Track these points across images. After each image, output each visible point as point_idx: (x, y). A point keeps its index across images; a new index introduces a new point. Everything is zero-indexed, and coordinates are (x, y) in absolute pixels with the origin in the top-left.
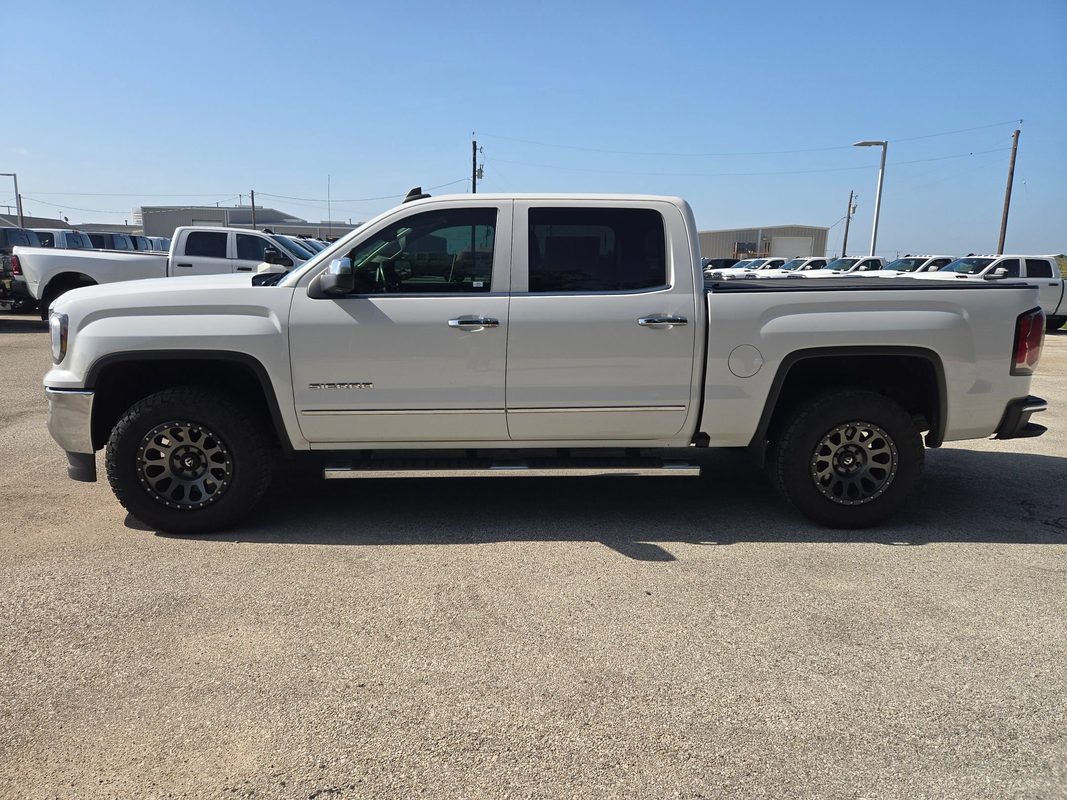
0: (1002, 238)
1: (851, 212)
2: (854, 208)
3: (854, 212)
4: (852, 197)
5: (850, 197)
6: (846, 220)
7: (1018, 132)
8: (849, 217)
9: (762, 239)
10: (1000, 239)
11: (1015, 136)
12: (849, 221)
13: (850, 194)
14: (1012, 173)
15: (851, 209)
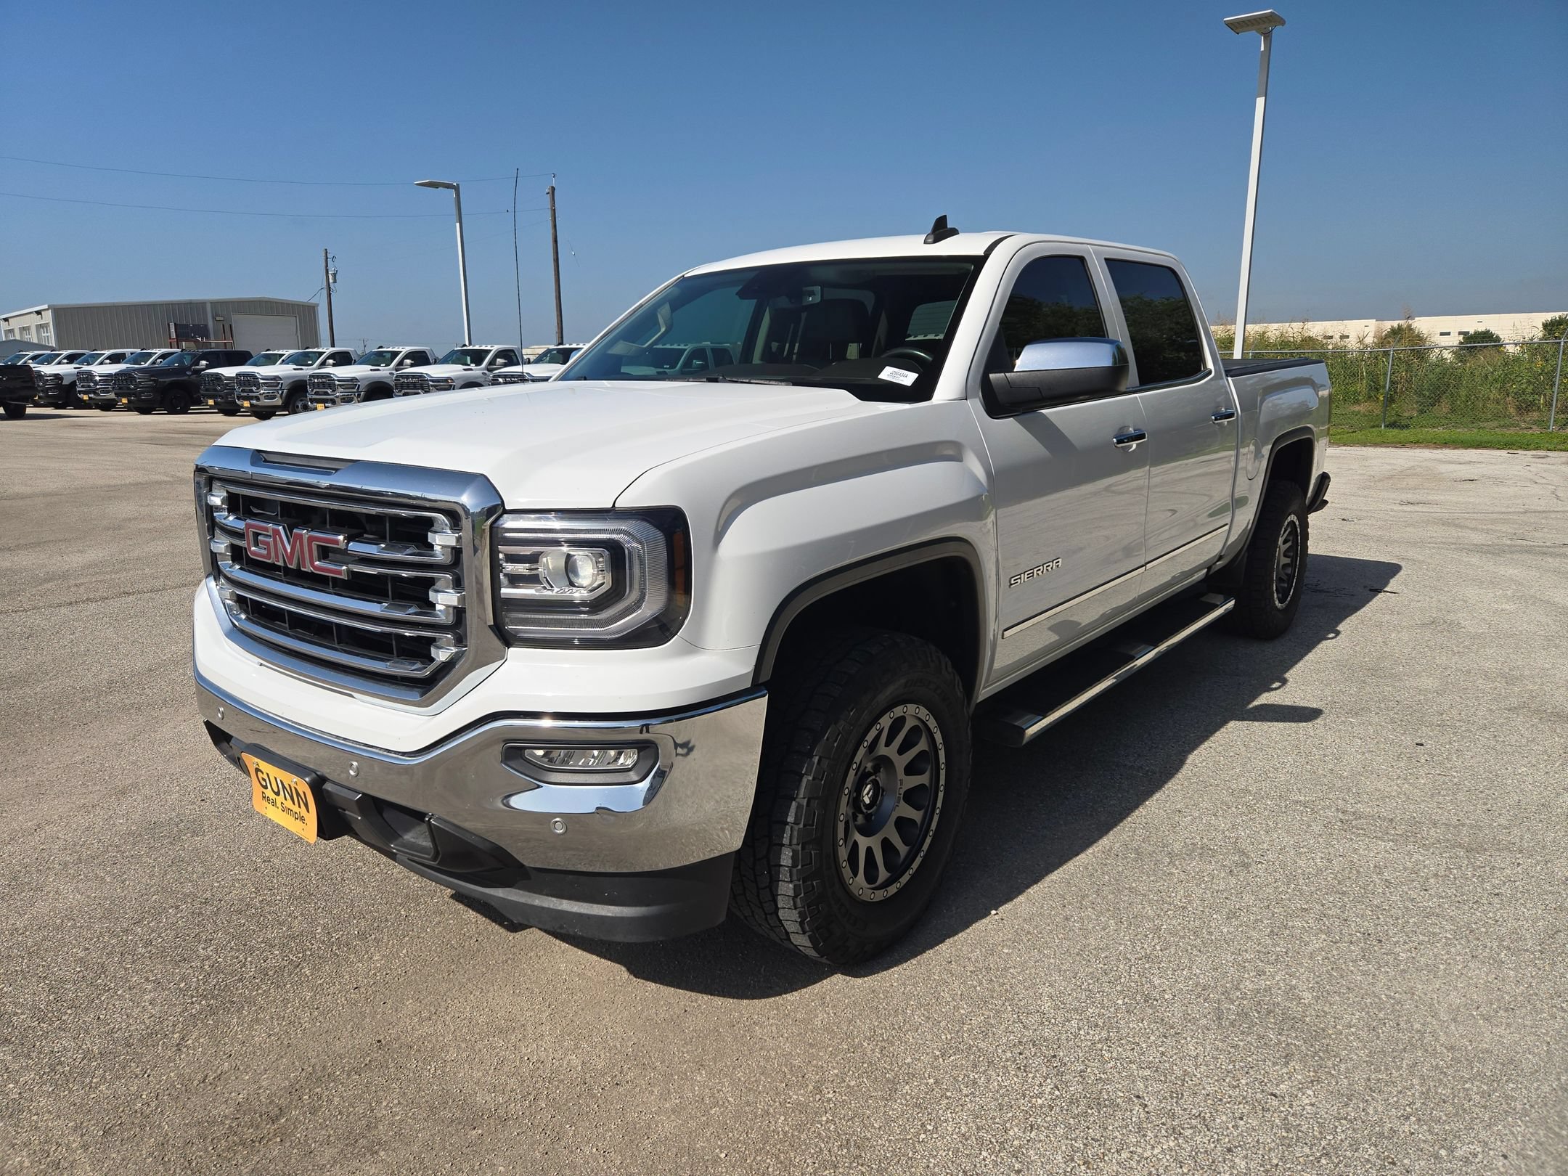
0: (559, 322)
1: (331, 281)
2: (334, 275)
3: (335, 281)
4: (327, 258)
5: (324, 258)
6: (325, 292)
7: (553, 189)
8: (329, 288)
9: (214, 318)
10: (558, 324)
11: (551, 192)
12: (330, 294)
13: (324, 255)
14: (556, 241)
15: (330, 277)
